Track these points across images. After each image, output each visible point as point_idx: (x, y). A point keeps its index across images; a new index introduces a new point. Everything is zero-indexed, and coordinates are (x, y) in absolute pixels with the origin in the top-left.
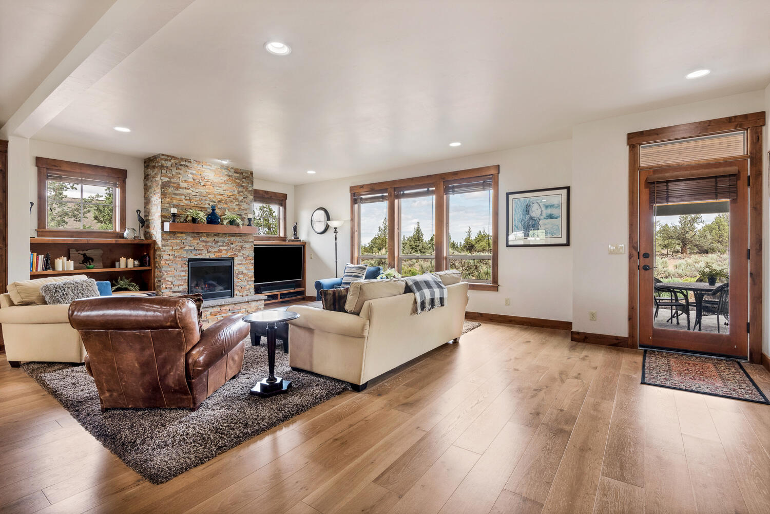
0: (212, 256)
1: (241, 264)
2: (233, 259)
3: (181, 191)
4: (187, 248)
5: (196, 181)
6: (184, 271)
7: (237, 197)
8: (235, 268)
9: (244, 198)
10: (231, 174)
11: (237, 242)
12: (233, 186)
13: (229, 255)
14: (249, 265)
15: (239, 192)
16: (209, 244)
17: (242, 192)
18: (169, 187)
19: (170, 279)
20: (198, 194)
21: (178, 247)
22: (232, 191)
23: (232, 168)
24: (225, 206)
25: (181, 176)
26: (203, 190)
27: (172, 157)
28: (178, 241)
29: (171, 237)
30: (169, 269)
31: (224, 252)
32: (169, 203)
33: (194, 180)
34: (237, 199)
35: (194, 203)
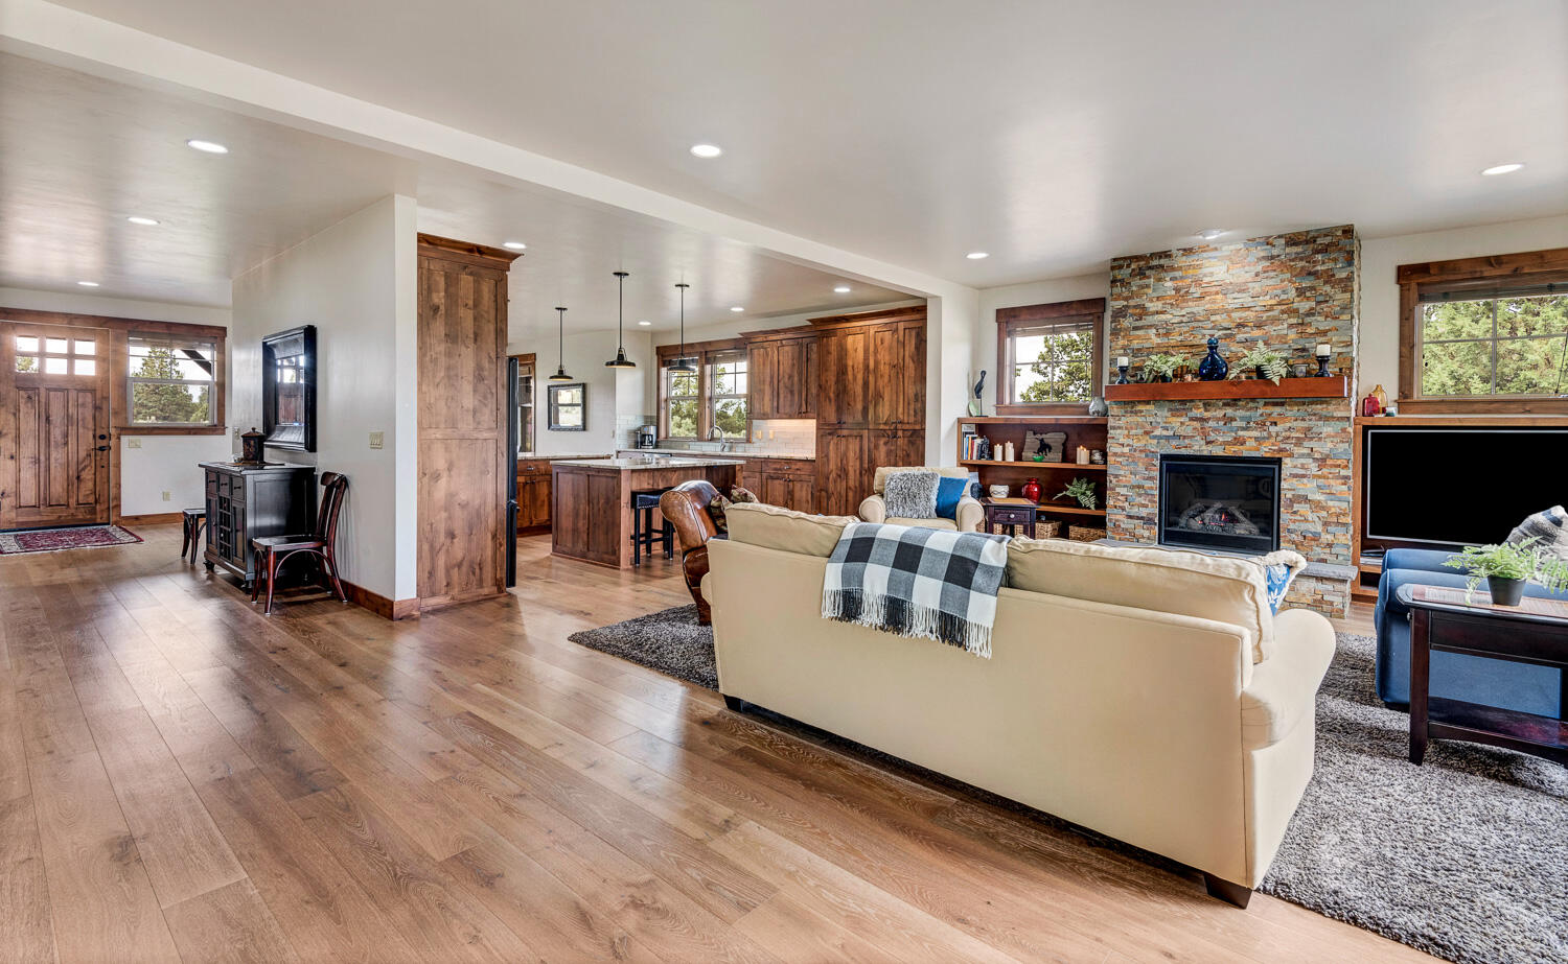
0: (1218, 451)
1: (1304, 476)
2: (1279, 461)
3: (1149, 320)
4: (1158, 432)
5: (1182, 292)
6: (1151, 478)
7: (1295, 305)
8: (1284, 485)
9: (1318, 303)
10: (1275, 252)
11: (1289, 421)
12: (1282, 281)
13: (1265, 451)
14: (1332, 482)
15: (1301, 292)
16: (1212, 423)
17: (1312, 288)
18: (1125, 316)
19: (1123, 491)
20: (1185, 319)
21: (1140, 431)
22: (1279, 292)
23: (1280, 237)
24: (1256, 333)
25: (1150, 291)
26: (1197, 308)
27: (1137, 258)
28: (1140, 419)
29: (1126, 412)
30: (1122, 473)
31: (1251, 443)
32: (1124, 348)
33: (1177, 290)
34: (1296, 311)
35: (1175, 339)
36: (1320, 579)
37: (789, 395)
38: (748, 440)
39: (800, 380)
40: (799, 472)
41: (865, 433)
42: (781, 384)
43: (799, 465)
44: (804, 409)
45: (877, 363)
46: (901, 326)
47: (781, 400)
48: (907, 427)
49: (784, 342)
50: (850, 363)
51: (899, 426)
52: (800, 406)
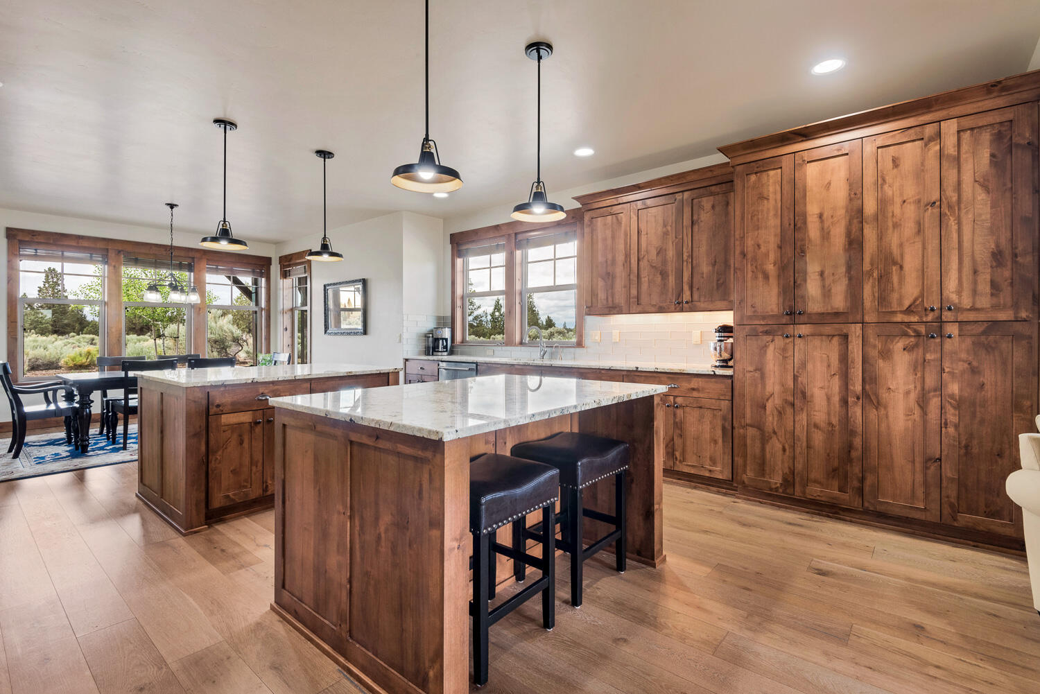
37: (659, 279)
38: (580, 344)
39: (680, 254)
40: (695, 394)
41: (856, 330)
42: (644, 264)
43: (695, 383)
44: (686, 296)
45: (883, 203)
46: (950, 128)
47: (645, 287)
48: (972, 316)
49: (649, 201)
50: (812, 209)
51: (947, 316)
52: (680, 293)
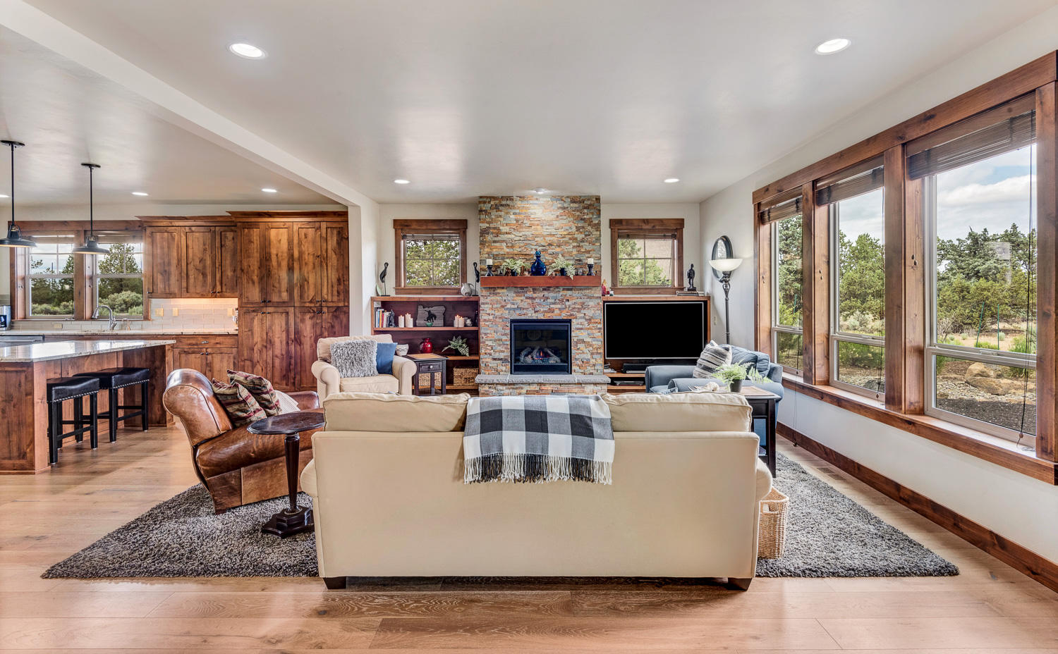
0: (541, 317)
1: (581, 329)
2: (570, 321)
3: (502, 237)
4: (509, 306)
5: (520, 222)
6: (505, 334)
7: (576, 236)
8: (573, 334)
9: (586, 235)
10: (566, 205)
11: (575, 297)
12: (569, 222)
13: (564, 316)
14: (594, 331)
15: (578, 229)
16: (537, 301)
17: (583, 227)
18: (488, 234)
19: (490, 343)
20: (522, 239)
21: (499, 306)
22: (568, 228)
23: (568, 197)
24: (558, 250)
25: (502, 219)
26: (528, 233)
27: (494, 198)
28: (499, 298)
29: (490, 293)
30: (489, 332)
31: (557, 312)
32: (488, 253)
33: (517, 221)
34: (576, 239)
35: (517, 250)
36: (595, 384)
37: (201, 277)
38: (146, 318)
39: (214, 263)
40: (218, 346)
41: (291, 310)
42: (191, 267)
43: (219, 339)
44: (218, 288)
45: (301, 253)
46: (324, 225)
47: (192, 281)
48: (331, 304)
49: (193, 229)
50: (274, 251)
51: (324, 304)
52: (214, 287)
